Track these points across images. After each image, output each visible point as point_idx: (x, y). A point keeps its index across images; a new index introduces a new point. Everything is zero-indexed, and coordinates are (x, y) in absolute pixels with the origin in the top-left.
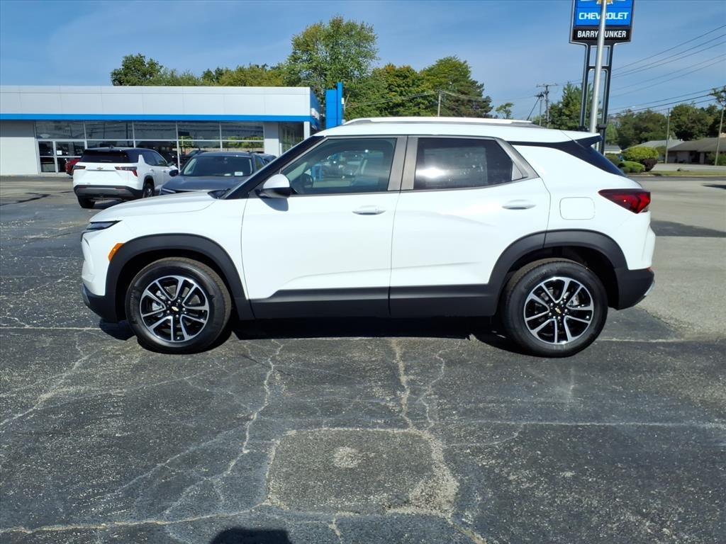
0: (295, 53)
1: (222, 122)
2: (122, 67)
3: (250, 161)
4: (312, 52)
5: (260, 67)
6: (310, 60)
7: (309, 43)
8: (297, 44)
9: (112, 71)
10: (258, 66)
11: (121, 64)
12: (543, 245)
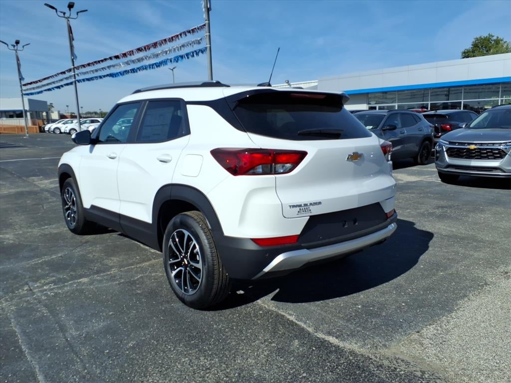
1: (503, 83)
11: (471, 44)
12: (170, 196)
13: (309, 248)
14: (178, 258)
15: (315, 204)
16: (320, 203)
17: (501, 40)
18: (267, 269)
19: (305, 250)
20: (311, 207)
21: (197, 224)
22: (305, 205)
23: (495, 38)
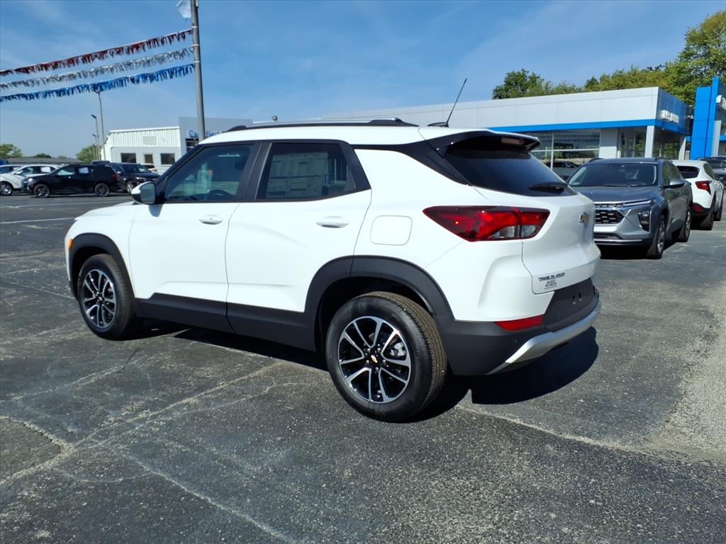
0: (687, 49)
1: (556, 131)
2: (504, 83)
3: (655, 168)
4: (710, 46)
5: (654, 69)
6: (707, 55)
7: (707, 35)
8: (692, 39)
9: (494, 87)
10: (651, 69)
11: (504, 80)
12: (350, 273)
13: (554, 330)
14: (361, 356)
15: (559, 275)
16: (563, 274)
17: (538, 77)
18: (511, 360)
19: (551, 333)
20: (557, 280)
21: (399, 309)
22: (553, 277)
23: (530, 74)
